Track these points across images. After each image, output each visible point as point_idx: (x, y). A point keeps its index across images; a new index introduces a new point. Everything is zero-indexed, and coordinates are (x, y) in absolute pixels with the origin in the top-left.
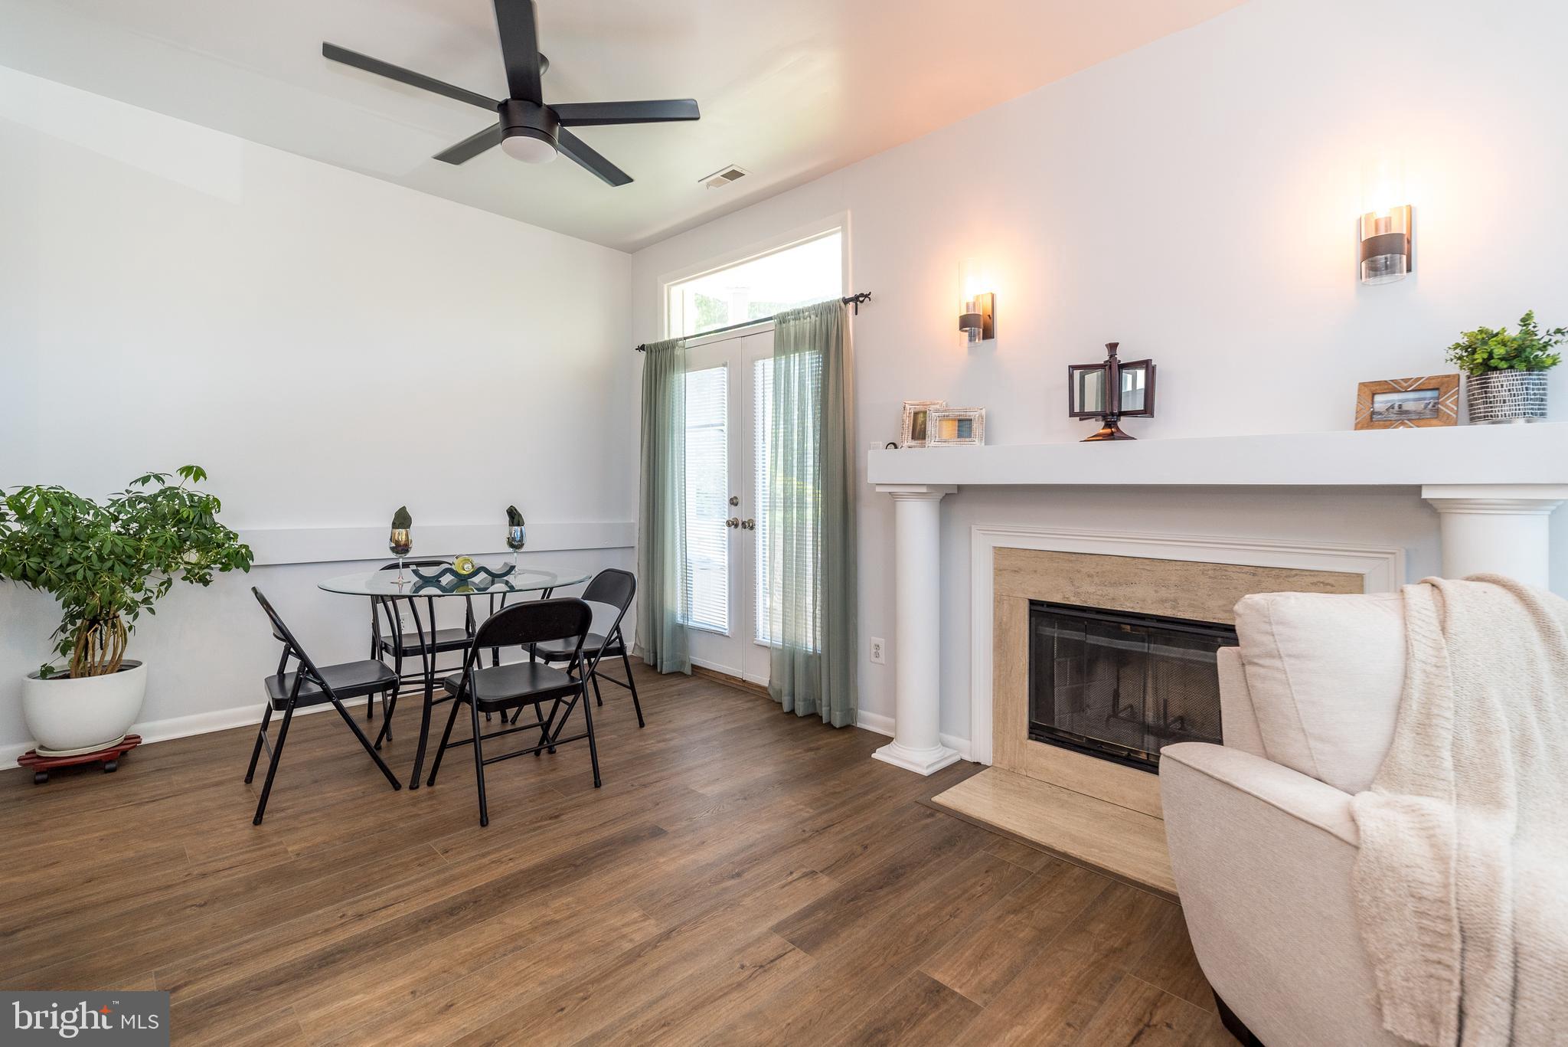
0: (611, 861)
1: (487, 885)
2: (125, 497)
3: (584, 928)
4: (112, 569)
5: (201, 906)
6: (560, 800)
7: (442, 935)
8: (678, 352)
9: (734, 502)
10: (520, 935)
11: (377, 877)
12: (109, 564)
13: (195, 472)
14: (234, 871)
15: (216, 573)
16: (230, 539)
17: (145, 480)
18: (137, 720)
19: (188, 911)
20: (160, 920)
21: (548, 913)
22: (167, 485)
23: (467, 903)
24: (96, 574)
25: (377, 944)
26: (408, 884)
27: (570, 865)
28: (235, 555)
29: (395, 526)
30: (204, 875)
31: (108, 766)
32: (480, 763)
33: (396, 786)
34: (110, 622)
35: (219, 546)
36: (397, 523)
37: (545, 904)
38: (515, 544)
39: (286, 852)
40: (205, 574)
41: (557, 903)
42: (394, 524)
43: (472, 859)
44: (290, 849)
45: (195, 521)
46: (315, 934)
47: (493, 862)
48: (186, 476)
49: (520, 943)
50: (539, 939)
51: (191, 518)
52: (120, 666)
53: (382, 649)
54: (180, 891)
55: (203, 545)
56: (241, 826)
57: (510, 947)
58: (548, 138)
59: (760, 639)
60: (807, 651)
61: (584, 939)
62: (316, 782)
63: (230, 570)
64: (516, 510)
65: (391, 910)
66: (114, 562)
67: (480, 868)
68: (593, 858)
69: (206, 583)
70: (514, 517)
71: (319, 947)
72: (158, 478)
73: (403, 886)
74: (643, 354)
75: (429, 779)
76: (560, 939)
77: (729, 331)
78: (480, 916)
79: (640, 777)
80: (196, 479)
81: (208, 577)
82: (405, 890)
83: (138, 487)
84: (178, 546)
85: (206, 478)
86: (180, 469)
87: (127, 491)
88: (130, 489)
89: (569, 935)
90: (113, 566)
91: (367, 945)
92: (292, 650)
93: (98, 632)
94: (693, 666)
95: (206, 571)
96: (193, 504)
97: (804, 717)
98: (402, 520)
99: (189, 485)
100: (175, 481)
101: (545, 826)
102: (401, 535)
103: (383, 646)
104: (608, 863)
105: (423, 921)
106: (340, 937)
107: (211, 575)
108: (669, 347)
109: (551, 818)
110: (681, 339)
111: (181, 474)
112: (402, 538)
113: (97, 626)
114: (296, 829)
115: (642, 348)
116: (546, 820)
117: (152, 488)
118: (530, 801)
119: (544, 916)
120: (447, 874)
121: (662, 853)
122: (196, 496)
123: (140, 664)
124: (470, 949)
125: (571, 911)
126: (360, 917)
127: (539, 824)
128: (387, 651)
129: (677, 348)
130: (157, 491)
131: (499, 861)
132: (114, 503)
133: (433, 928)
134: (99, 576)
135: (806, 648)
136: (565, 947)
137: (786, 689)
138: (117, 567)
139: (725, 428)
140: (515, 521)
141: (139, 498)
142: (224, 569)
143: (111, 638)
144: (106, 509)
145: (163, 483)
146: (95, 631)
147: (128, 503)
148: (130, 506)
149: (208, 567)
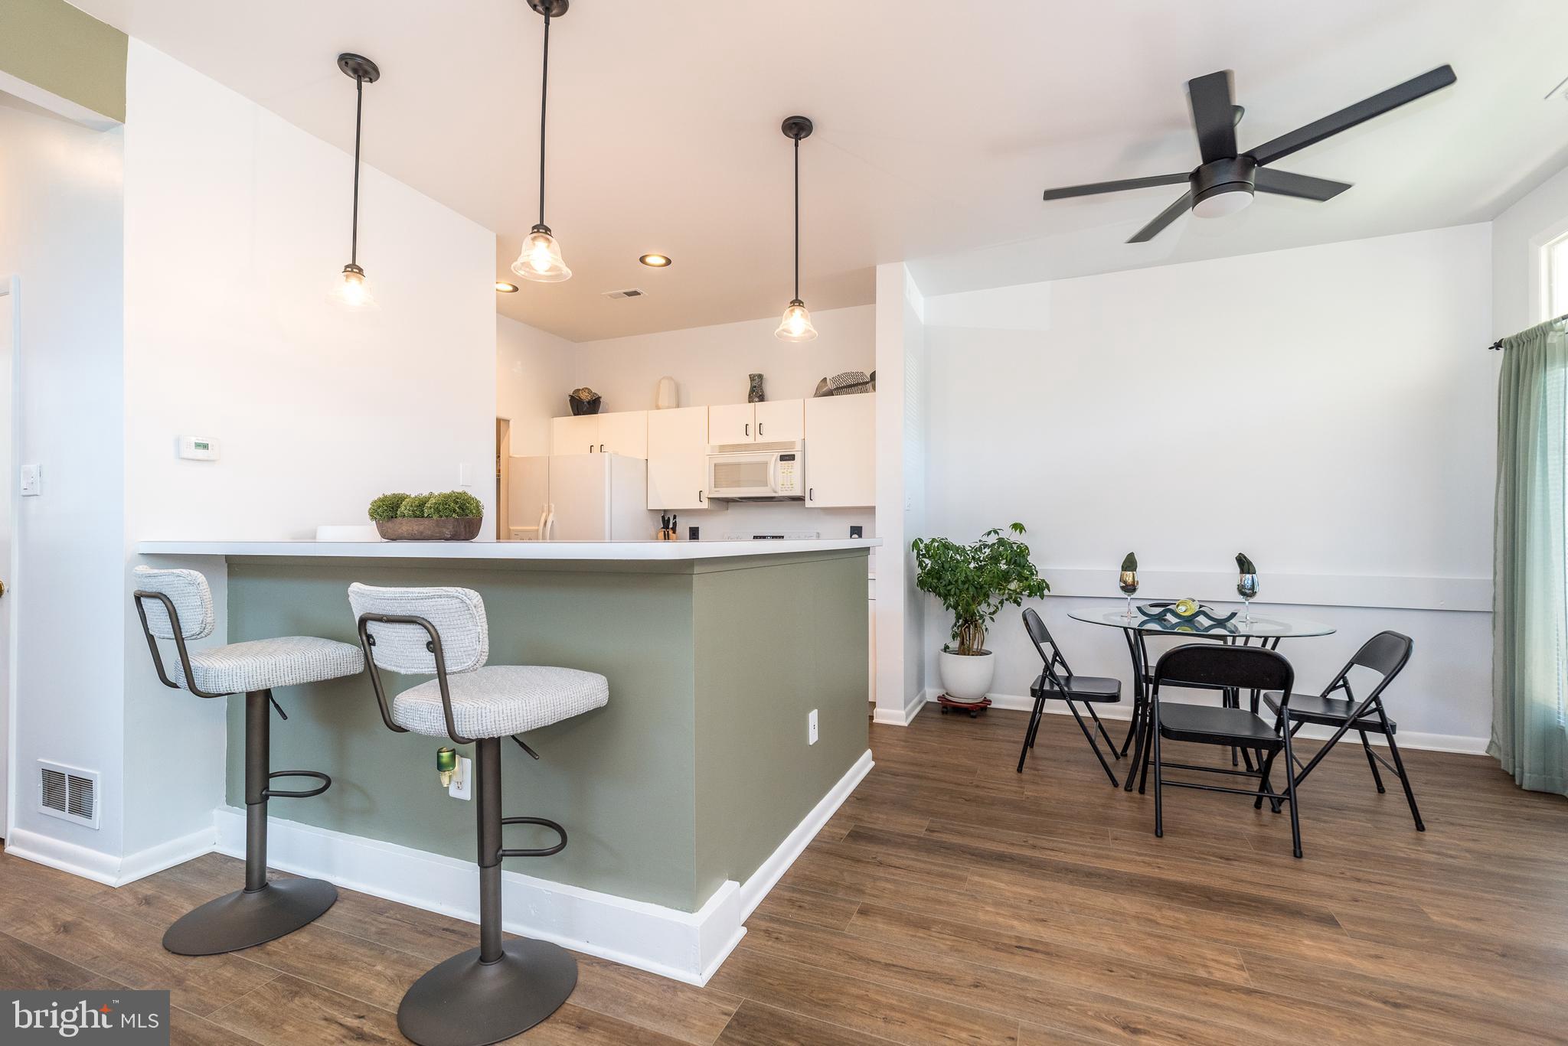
0: (1249, 914)
1: (1126, 873)
2: (978, 545)
3: (1176, 940)
4: (968, 589)
5: (966, 800)
6: (1245, 850)
7: (1071, 883)
10: (1122, 914)
11: (1060, 831)
13: (1018, 527)
14: (991, 791)
15: (1025, 598)
16: (1035, 575)
17: (989, 533)
18: (989, 690)
19: (960, 800)
20: (947, 798)
21: (1157, 915)
22: (1000, 536)
23: (1104, 875)
24: (960, 592)
25: (1031, 866)
26: (1076, 845)
27: (1208, 897)
28: (1035, 587)
29: (1124, 568)
30: (977, 786)
31: (972, 714)
32: (1158, 781)
33: (1115, 784)
34: (974, 624)
35: (1028, 580)
36: (1126, 566)
37: (1159, 908)
38: (1247, 592)
39: (1023, 793)
41: (1170, 913)
42: (1122, 567)
43: (1130, 852)
44: (1026, 793)
45: (1013, 561)
46: (1005, 843)
47: (1143, 862)
48: (1014, 531)
49: (1118, 918)
50: (1134, 925)
52: (981, 653)
54: (962, 789)
55: (1021, 578)
56: (1012, 770)
57: (1110, 916)
58: (1242, 186)
61: (1169, 946)
62: (1068, 761)
63: (1033, 596)
64: (1245, 557)
65: (1052, 853)
66: (969, 586)
67: (1130, 861)
68: (1233, 903)
69: (1018, 604)
70: (1244, 564)
71: (1002, 850)
72: (996, 532)
73: (1071, 844)
75: (1140, 788)
76: (1150, 935)
78: (1105, 888)
79: (1361, 871)
80: (1021, 532)
81: (1019, 599)
82: (1071, 847)
83: (985, 539)
84: (1006, 577)
85: (1025, 532)
86: (1010, 526)
87: (980, 541)
88: (982, 539)
89: (1160, 937)
91: (1026, 862)
92: (1058, 658)
93: (968, 630)
95: (1019, 596)
98: (1130, 563)
99: (1015, 537)
100: (1007, 534)
101: (1210, 860)
102: (1129, 576)
104: (1245, 914)
105: (1067, 869)
106: (1015, 851)
107: (1021, 599)
109: (1221, 858)
111: (1011, 529)
112: (1130, 580)
113: (968, 625)
114: (1038, 784)
116: (1216, 857)
117: (992, 539)
118: (1215, 838)
119: (1151, 915)
120: (1104, 852)
121: (1312, 937)
122: (1018, 544)
123: (991, 653)
124: (1082, 901)
125: (1176, 924)
126: (1034, 847)
127: (1206, 857)
130: (995, 541)
131: (1149, 864)
132: (973, 548)
133: (1070, 876)
136: (1149, 941)
138: (970, 589)
140: (1246, 568)
141: (986, 546)
142: (1029, 596)
143: (975, 634)
144: (969, 552)
145: (998, 534)
146: (967, 627)
147: (980, 549)
148: (981, 551)
149: (1021, 593)
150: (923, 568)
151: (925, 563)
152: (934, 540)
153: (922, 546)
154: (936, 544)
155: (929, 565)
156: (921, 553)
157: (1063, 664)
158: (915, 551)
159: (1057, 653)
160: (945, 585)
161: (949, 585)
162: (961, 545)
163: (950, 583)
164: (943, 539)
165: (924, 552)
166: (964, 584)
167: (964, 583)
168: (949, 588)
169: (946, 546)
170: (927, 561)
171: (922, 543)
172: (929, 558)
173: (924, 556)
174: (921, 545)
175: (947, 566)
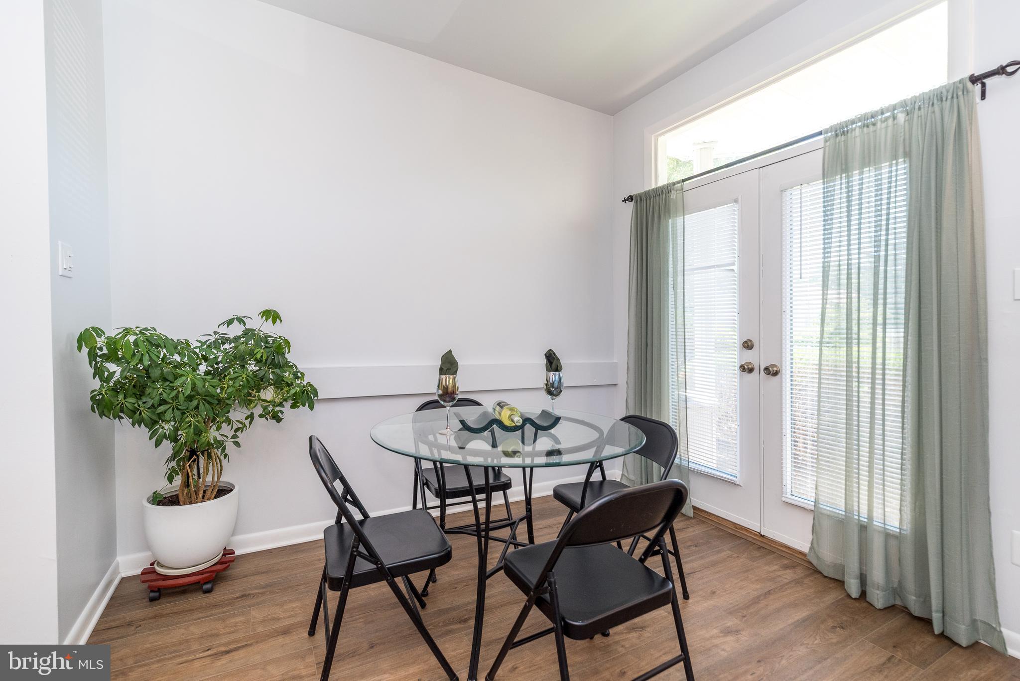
2: (212, 339)
4: (197, 407)
8: (673, 195)
9: (748, 345)
12: (195, 403)
13: (271, 315)
15: (287, 411)
16: (298, 378)
17: (230, 322)
22: (247, 327)
24: (183, 413)
28: (301, 394)
29: (442, 371)
31: (205, 587)
34: (206, 453)
35: (288, 385)
36: (445, 369)
38: (554, 391)
40: (278, 412)
42: (441, 369)
45: (269, 361)
48: (267, 320)
51: (264, 359)
52: (217, 490)
53: (424, 484)
55: (279, 384)
59: (789, 495)
60: (859, 520)
63: (298, 407)
64: (554, 354)
66: (199, 401)
69: (279, 420)
70: (552, 362)
72: (241, 320)
74: (631, 205)
77: (747, 162)
80: (274, 322)
81: (280, 414)
83: (223, 329)
84: (259, 382)
85: (281, 321)
86: (260, 313)
87: (215, 333)
88: (218, 330)
90: (198, 404)
92: (349, 497)
93: (196, 463)
94: (695, 508)
95: (278, 408)
96: (267, 345)
97: (885, 609)
98: (449, 364)
99: (268, 328)
100: (256, 323)
102: (448, 380)
103: (425, 482)
107: (282, 412)
108: (664, 192)
110: (678, 182)
111: (262, 317)
112: (450, 383)
113: (195, 457)
115: (630, 198)
117: (236, 330)
122: (272, 337)
123: (234, 487)
128: (429, 488)
129: (673, 192)
130: (240, 333)
132: (203, 344)
134: (186, 416)
135: (859, 516)
137: (853, 568)
138: (201, 406)
139: (735, 268)
140: (554, 366)
141: (225, 340)
142: (293, 406)
143: (208, 465)
144: (197, 350)
145: (245, 325)
146: (194, 461)
147: (217, 344)
148: (217, 348)
149: (281, 404)
150: (105, 380)
151: (108, 371)
152: (127, 331)
153: (100, 341)
154: (132, 338)
155: (117, 375)
156: (99, 353)
157: (356, 503)
158: (85, 350)
159: (348, 490)
160: (153, 405)
161: (160, 405)
162: (182, 338)
163: (163, 402)
164: (147, 329)
165: (105, 351)
166: (191, 401)
167: (190, 398)
168: (162, 409)
169: (154, 342)
170: (112, 367)
171: (100, 336)
172: (117, 360)
173: (107, 358)
174: (98, 339)
175: (155, 373)
